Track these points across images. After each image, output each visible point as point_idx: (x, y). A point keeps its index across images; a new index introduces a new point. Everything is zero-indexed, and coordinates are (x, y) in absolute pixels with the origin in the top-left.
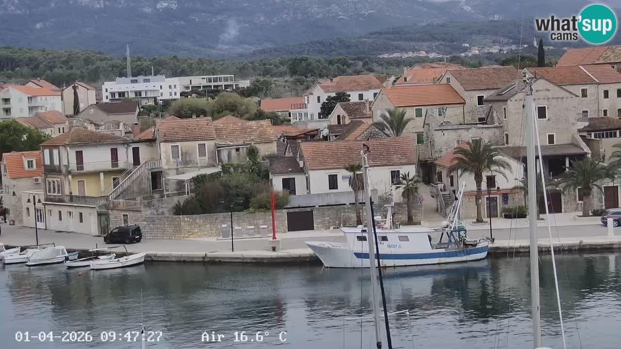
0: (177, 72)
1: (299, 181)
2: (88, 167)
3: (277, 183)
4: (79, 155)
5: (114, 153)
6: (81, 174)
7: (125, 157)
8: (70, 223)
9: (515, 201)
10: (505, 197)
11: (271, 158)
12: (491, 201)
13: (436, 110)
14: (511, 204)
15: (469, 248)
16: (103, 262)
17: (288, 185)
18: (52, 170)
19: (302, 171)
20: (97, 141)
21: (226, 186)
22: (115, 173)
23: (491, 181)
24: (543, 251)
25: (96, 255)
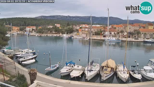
0: (100, 25)
1: (105, 33)
2: (86, 30)
3: (103, 33)
4: (85, 29)
5: (88, 29)
6: (85, 31)
7: (89, 30)
8: (84, 35)
9: (126, 36)
10: (125, 36)
11: (103, 31)
12: (123, 36)
13: (120, 28)
14: (125, 37)
15: (119, 40)
16: (85, 39)
17: (104, 33)
18: (82, 30)
19: (105, 32)
20: (87, 28)
21: (98, 33)
22: (88, 31)
23: (123, 34)
24: (128, 41)
25: (85, 38)
